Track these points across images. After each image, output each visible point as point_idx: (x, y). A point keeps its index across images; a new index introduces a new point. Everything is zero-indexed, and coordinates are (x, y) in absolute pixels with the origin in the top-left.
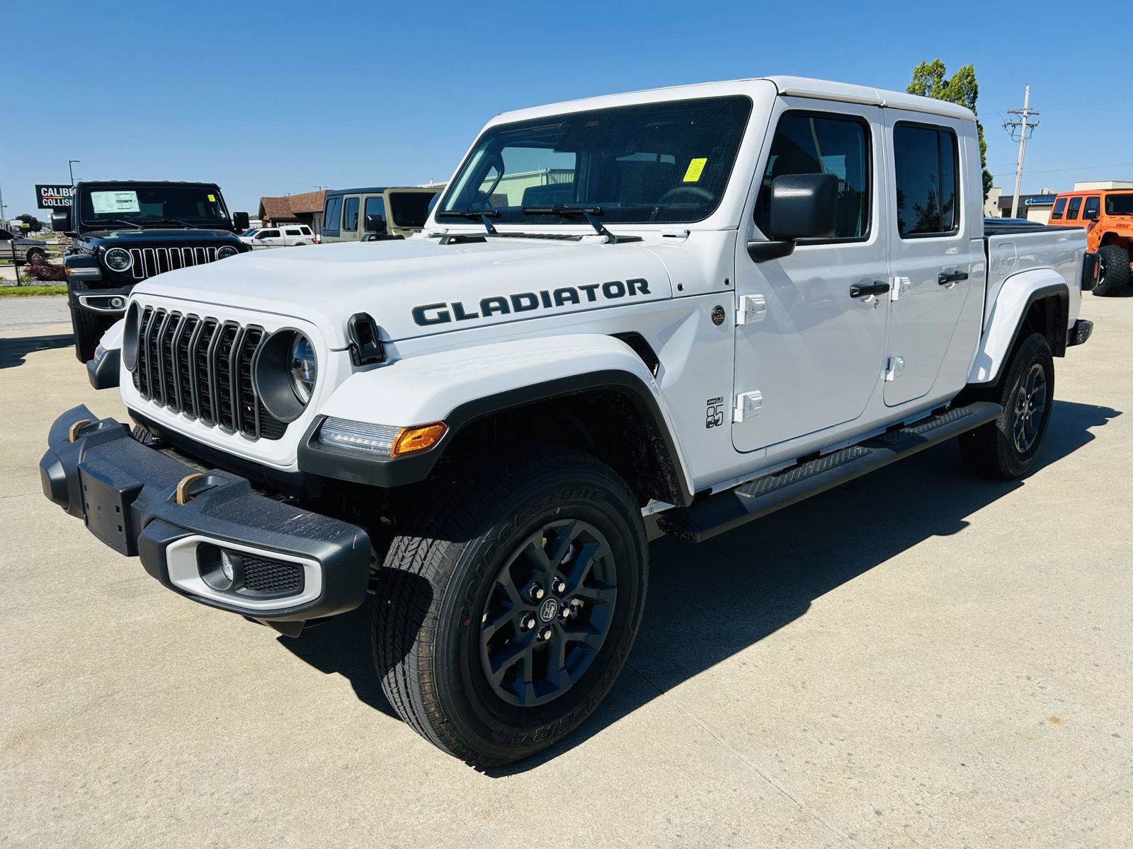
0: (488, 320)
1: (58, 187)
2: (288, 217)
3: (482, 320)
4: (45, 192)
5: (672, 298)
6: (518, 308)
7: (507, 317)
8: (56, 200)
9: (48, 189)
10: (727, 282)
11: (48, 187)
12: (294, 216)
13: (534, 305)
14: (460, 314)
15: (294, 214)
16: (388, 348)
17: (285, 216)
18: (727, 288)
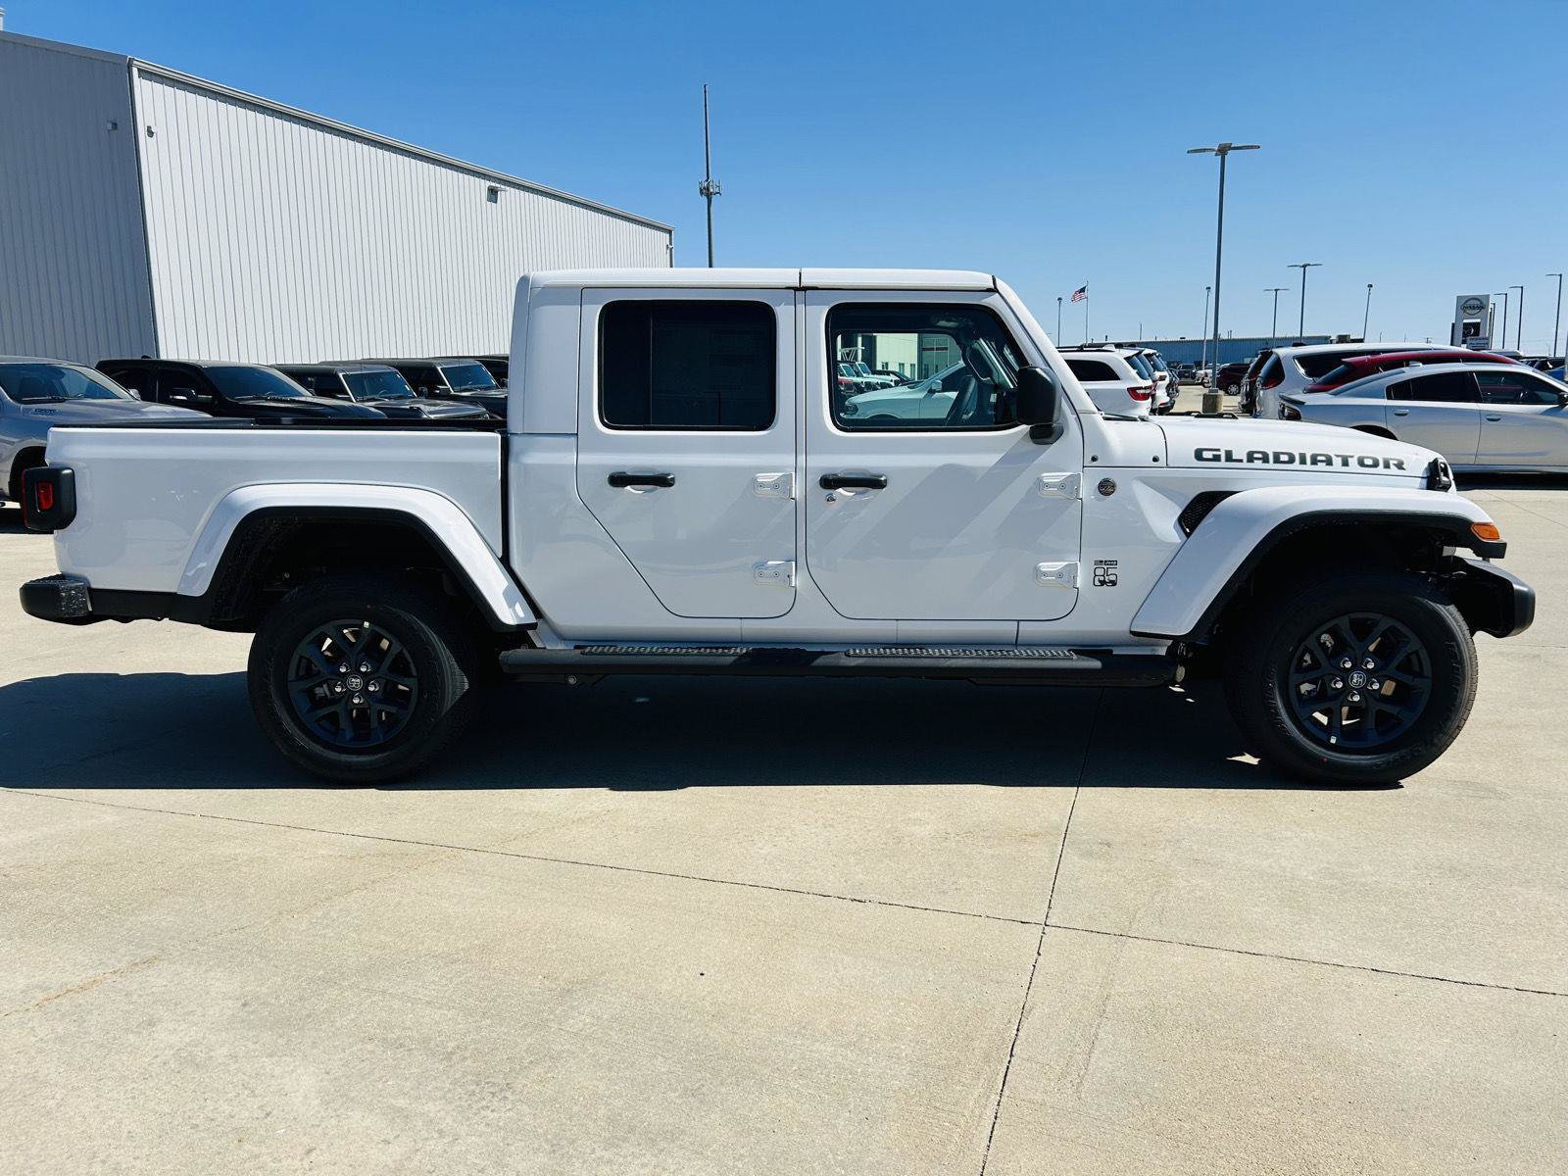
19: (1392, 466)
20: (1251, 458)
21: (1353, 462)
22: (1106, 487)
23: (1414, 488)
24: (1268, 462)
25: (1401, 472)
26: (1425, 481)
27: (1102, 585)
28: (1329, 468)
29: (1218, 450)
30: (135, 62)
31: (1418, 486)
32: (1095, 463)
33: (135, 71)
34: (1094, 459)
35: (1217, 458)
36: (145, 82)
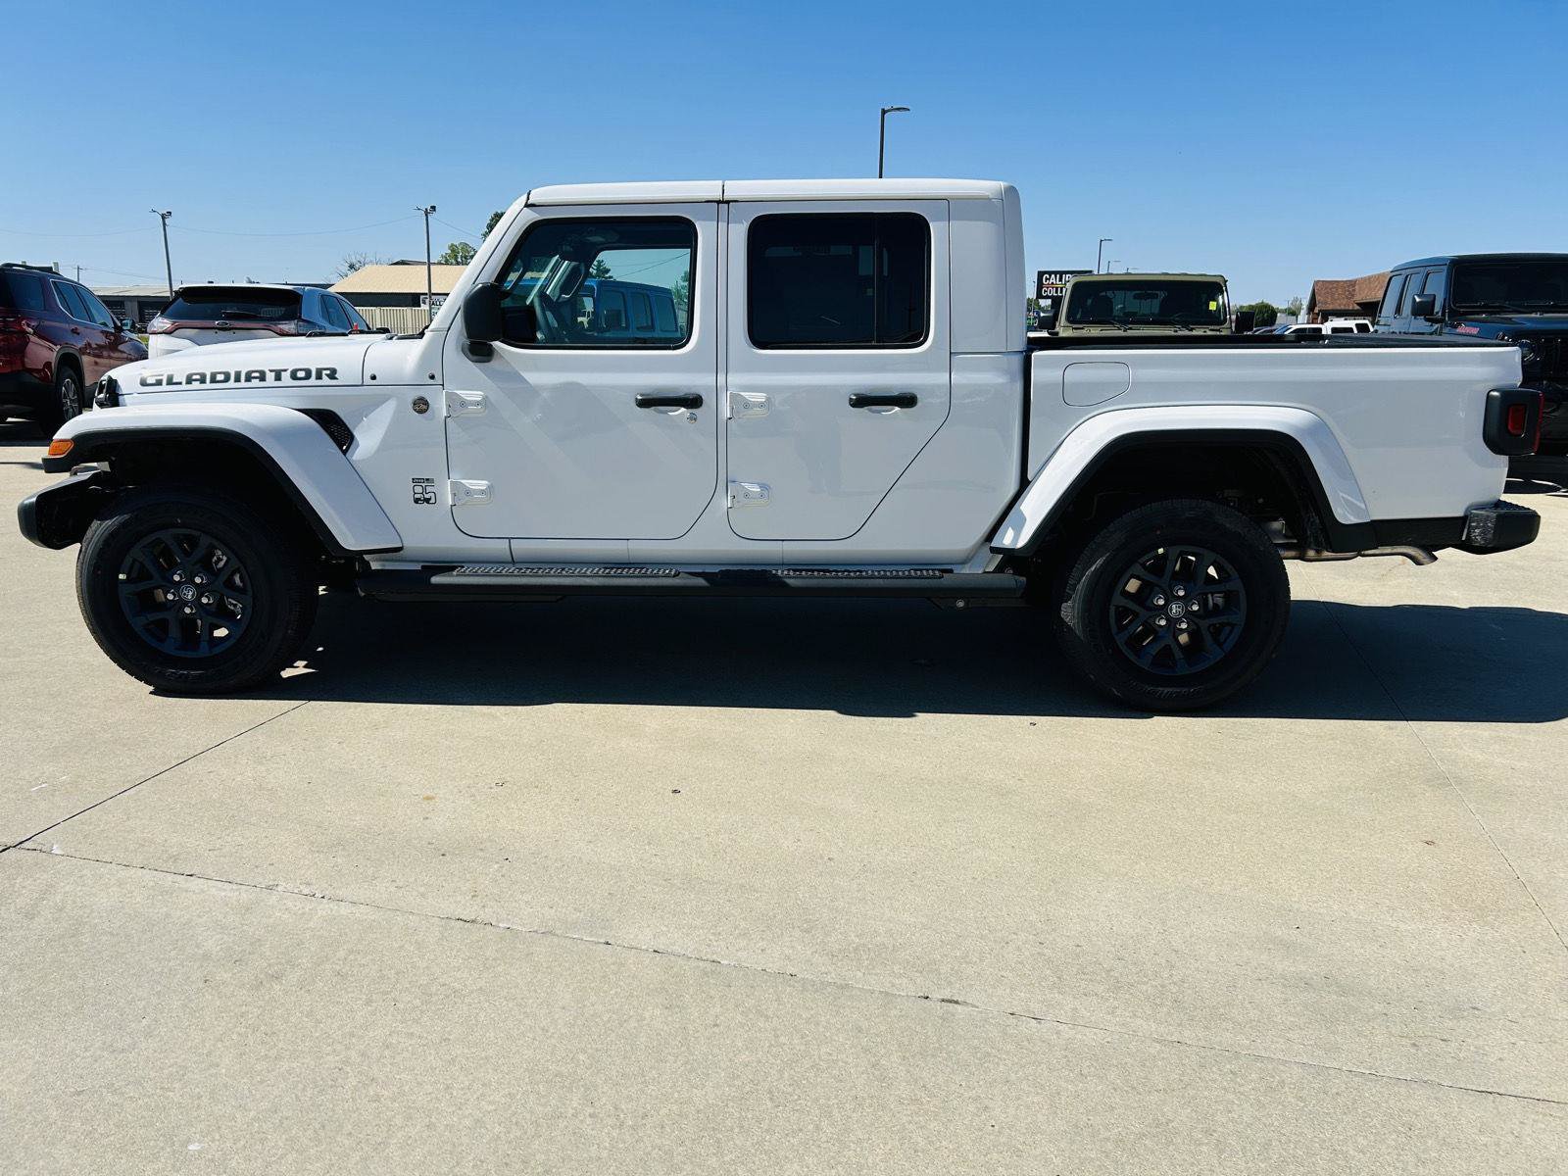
0: (189, 387)
1: (1061, 273)
2: (1347, 308)
3: (184, 386)
4: (1046, 279)
5: (362, 385)
6: (213, 380)
7: (203, 386)
8: (1057, 288)
9: (1050, 276)
10: (432, 377)
11: (1050, 273)
12: (1357, 307)
13: (227, 379)
14: (170, 382)
15: (1358, 304)
16: (120, 398)
17: (1342, 307)
18: (431, 382)
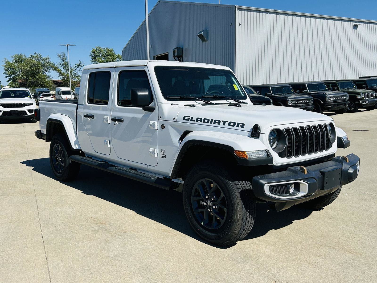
19: (240, 126)
20: (197, 120)
21: (227, 124)
22: (163, 127)
23: (246, 135)
24: (201, 122)
25: (242, 129)
26: (250, 133)
27: (163, 157)
28: (219, 126)
29: (190, 117)
30: (237, 7)
31: (247, 134)
32: (161, 119)
33: (237, 9)
34: (161, 118)
35: (188, 120)
36: (240, 12)
